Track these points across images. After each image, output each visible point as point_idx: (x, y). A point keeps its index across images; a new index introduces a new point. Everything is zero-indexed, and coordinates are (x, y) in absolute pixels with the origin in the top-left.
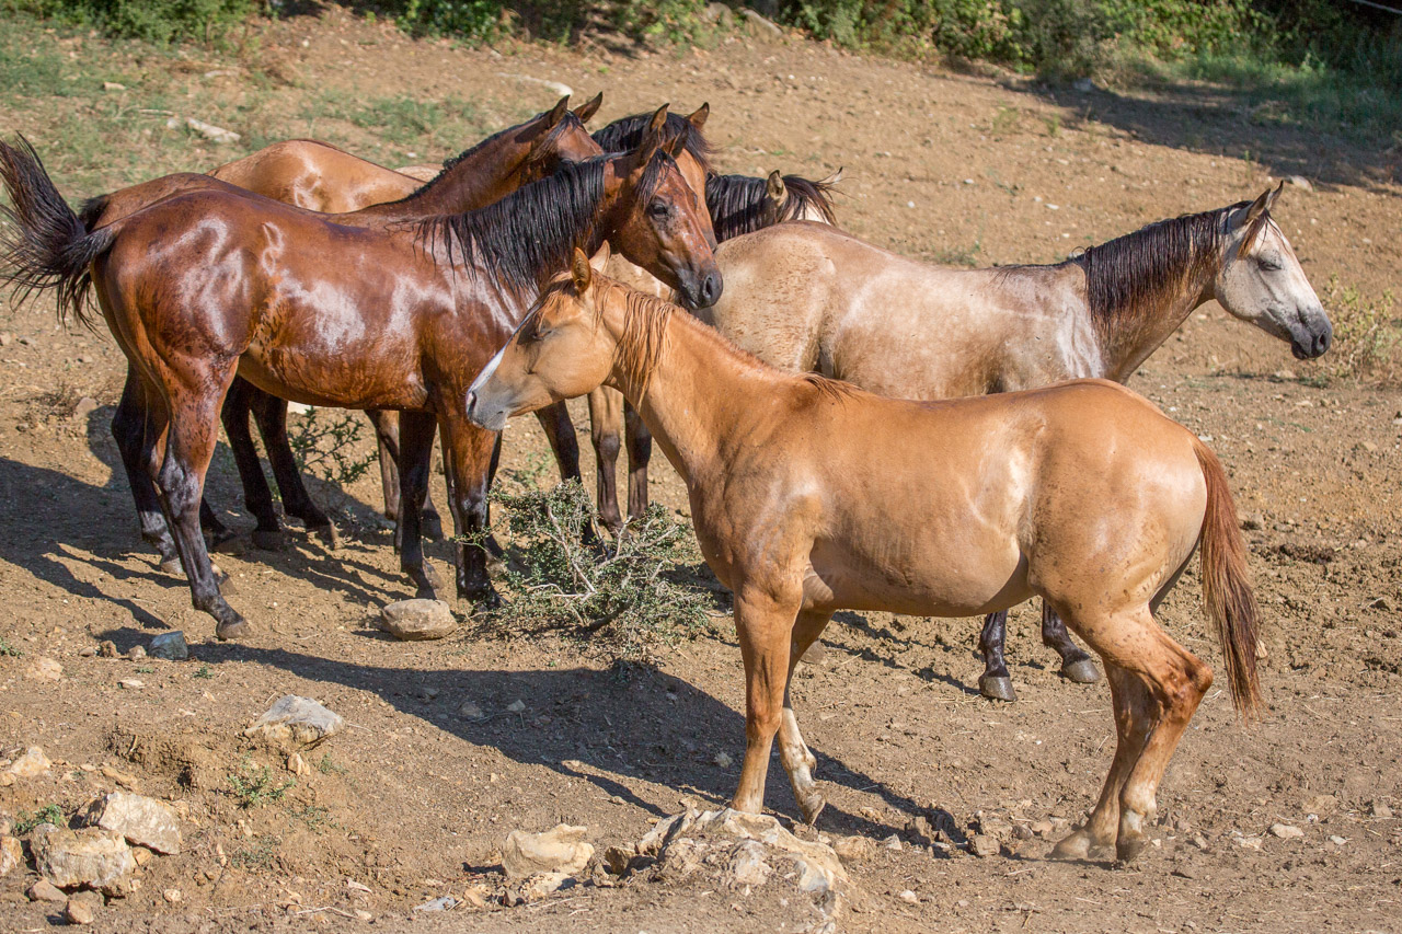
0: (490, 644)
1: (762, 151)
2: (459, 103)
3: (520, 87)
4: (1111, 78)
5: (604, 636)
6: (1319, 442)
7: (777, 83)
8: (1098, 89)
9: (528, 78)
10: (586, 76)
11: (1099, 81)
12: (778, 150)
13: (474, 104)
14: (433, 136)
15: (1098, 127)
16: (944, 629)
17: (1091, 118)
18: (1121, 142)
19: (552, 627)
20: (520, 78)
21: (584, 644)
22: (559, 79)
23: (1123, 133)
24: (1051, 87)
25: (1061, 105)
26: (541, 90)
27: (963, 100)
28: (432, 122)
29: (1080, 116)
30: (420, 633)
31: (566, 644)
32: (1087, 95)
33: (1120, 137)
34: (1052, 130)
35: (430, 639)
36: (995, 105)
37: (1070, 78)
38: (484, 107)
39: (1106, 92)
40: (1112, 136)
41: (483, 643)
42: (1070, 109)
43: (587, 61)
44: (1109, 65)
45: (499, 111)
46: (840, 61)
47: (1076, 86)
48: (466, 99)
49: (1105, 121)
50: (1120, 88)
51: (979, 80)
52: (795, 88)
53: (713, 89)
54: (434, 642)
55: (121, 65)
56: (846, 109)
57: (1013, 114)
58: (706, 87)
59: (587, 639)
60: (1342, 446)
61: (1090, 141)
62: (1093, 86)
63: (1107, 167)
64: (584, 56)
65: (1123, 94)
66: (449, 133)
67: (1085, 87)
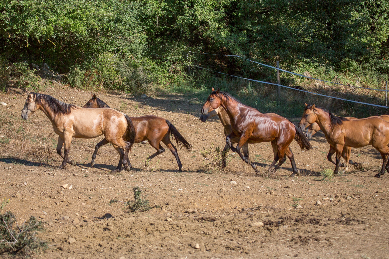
4: (151, 94)
6: (211, 189)
7: (62, 99)
8: (148, 97)
10: (10, 100)
11: (148, 95)
15: (149, 107)
16: (113, 245)
17: (146, 105)
18: (155, 111)
19: (5, 251)
21: (15, 256)
22: (3, 101)
23: (155, 108)
24: (135, 97)
25: (138, 102)
27: (112, 101)
29: (143, 104)
31: (10, 256)
34: (136, 109)
36: (121, 102)
37: (140, 94)
39: (150, 97)
40: (152, 109)
42: (141, 102)
43: (10, 96)
44: (150, 90)
46: (78, 92)
47: (142, 96)
49: (150, 105)
50: (154, 96)
51: (116, 96)
52: (67, 100)
57: (125, 105)
59: (15, 254)
60: (217, 189)
61: (146, 111)
62: (146, 96)
64: (9, 94)
65: (155, 98)
67: (144, 97)
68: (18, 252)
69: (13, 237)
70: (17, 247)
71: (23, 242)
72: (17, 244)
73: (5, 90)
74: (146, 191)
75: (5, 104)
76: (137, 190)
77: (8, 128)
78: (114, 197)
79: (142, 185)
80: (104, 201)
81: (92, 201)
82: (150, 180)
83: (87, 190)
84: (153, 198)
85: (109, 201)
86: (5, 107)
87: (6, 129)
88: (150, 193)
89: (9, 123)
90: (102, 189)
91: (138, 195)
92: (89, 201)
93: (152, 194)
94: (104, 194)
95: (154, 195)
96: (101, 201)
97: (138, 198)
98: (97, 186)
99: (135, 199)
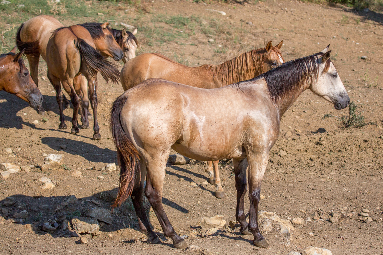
0: (199, 166)
1: (278, 29)
2: (194, 17)
3: (211, 13)
4: (374, 8)
5: (230, 163)
7: (282, 10)
8: (371, 11)
9: (214, 10)
10: (230, 9)
11: (371, 9)
12: (282, 29)
13: (199, 18)
14: (187, 26)
15: (371, 22)
16: (324, 160)
17: (368, 19)
18: (377, 26)
20: (212, 10)
21: (224, 165)
22: (222, 10)
23: (377, 23)
24: (357, 11)
25: (360, 15)
26: (217, 13)
27: (333, 15)
28: (187, 22)
29: (365, 19)
30: (180, 163)
32: (367, 13)
33: (376, 24)
34: (358, 23)
35: (182, 164)
36: (342, 16)
37: (363, 8)
38: (201, 18)
39: (373, 12)
40: (375, 24)
41: (197, 165)
42: (362, 17)
43: (229, 5)
44: (373, 4)
45: (205, 19)
46: (299, 4)
47: (364, 10)
48: (196, 16)
49: (372, 20)
50: (377, 11)
51: (337, 9)
52: (287, 12)
53: (264, 12)
54: (183, 165)
55: (103, 8)
56: (301, 17)
57: (347, 18)
58: (262, 12)
61: (368, 25)
62: (369, 10)
63: (373, 32)
64: (229, 4)
65: (377, 12)
66: (191, 25)
67: (367, 11)
74: (362, 107)
75: (224, 14)
76: (352, 106)
77: (226, 38)
78: (329, 111)
79: (359, 101)
80: (319, 116)
81: (306, 115)
82: (367, 96)
83: (301, 103)
84: (369, 114)
85: (324, 115)
86: (224, 16)
87: (224, 39)
88: (366, 109)
89: (228, 33)
90: (318, 103)
91: (353, 111)
92: (303, 115)
93: (368, 110)
94: (319, 108)
95: (370, 111)
96: (315, 115)
97: (353, 114)
98: (313, 100)
99: (350, 114)
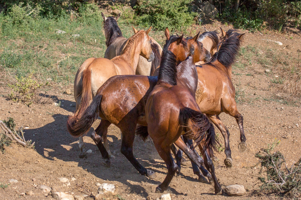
0: (255, 197)
2: (250, 47)
5: (288, 195)
9: (270, 40)
13: (255, 47)
14: (243, 56)
19: (273, 193)
22: (279, 40)
26: (274, 43)
30: (236, 194)
31: (277, 197)
38: (258, 48)
54: (240, 197)
59: (283, 196)
64: (286, 34)
68: (286, 194)
69: (281, 178)
70: (285, 189)
71: (291, 184)
72: (285, 185)
73: (282, 29)
75: (281, 44)
77: (282, 68)
87: (281, 70)
89: (284, 63)
